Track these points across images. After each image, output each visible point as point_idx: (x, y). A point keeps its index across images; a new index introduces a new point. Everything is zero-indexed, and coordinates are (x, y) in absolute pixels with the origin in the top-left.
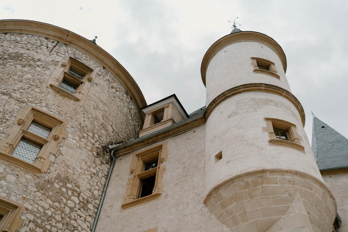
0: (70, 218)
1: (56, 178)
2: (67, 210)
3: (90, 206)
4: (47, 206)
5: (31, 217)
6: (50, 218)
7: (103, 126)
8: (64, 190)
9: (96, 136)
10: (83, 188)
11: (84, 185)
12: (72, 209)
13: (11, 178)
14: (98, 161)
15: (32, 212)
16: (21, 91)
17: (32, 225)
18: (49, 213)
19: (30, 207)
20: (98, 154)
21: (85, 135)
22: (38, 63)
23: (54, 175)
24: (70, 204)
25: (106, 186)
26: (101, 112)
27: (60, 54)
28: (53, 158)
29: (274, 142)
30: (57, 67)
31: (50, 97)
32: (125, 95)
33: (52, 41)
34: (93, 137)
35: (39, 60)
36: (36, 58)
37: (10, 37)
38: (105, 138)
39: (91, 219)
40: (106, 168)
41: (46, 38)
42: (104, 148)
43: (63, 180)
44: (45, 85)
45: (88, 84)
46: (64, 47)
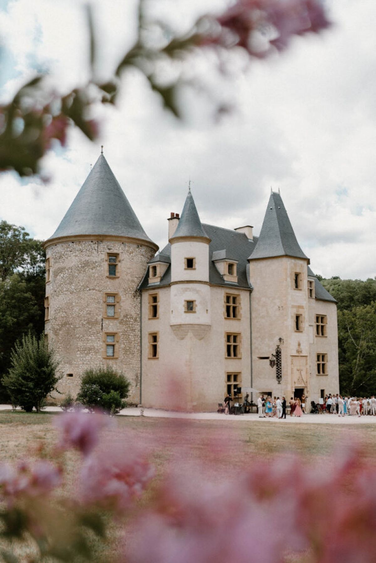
0: (132, 327)
1: (124, 317)
2: (131, 326)
3: (138, 319)
4: (124, 328)
5: (122, 334)
7: (133, 281)
8: (127, 319)
9: (131, 289)
11: (133, 313)
12: (132, 324)
13: (111, 324)
14: (135, 299)
16: (98, 285)
17: (123, 336)
18: (126, 330)
19: (120, 331)
20: (134, 296)
21: (127, 292)
22: (97, 264)
23: (122, 316)
24: (131, 323)
25: (141, 310)
26: (129, 275)
27: (102, 252)
28: (120, 310)
29: (185, 312)
30: (104, 263)
31: (108, 283)
32: (137, 249)
33: (95, 242)
34: (130, 291)
35: (96, 262)
36: (94, 261)
37: (76, 246)
38: (135, 286)
39: (139, 323)
40: (139, 300)
41: (92, 242)
42: (136, 291)
43: (126, 316)
44: (104, 277)
45: (119, 264)
46: (102, 245)
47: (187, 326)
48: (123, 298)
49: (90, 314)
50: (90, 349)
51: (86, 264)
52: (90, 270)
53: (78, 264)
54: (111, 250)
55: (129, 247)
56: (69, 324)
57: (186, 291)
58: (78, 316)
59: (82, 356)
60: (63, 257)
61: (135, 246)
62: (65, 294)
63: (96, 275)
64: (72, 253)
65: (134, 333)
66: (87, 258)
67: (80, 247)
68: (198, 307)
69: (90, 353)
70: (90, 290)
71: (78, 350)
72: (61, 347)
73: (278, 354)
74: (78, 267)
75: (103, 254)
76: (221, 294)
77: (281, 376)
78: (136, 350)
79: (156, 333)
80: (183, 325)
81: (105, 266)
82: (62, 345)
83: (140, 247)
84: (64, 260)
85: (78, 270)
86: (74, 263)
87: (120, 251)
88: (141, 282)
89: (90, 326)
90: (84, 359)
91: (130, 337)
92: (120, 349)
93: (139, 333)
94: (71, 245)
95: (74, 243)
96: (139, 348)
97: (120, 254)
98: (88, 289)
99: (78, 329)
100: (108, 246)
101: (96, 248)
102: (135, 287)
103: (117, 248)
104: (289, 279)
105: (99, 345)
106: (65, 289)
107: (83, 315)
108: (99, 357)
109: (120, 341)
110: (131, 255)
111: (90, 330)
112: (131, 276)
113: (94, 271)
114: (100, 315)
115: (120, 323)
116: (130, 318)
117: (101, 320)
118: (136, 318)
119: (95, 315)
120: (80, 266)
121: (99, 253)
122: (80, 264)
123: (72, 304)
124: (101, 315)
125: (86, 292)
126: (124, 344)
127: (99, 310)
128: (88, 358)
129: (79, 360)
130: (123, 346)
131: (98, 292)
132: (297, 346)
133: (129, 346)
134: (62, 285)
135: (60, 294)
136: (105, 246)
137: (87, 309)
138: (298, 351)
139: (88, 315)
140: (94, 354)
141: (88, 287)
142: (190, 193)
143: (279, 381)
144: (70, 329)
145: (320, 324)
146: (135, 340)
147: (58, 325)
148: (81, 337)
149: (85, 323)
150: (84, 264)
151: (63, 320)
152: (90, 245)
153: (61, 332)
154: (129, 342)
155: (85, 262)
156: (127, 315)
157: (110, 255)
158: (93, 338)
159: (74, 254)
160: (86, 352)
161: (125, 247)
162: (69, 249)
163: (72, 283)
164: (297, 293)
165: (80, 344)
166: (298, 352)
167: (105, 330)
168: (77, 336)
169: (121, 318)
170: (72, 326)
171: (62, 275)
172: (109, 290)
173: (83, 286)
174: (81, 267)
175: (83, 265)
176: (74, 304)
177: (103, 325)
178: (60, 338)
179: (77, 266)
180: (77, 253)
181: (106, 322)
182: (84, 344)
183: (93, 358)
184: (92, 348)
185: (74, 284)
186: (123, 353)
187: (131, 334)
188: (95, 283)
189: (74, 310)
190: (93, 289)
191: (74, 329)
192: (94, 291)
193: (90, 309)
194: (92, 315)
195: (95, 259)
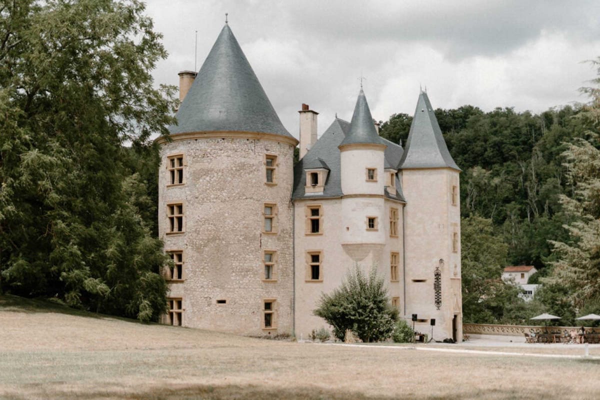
0: (288, 244)
1: (281, 232)
4: (282, 245)
5: (280, 252)
7: (287, 189)
8: (284, 235)
9: (286, 198)
10: (288, 229)
11: (288, 227)
12: (287, 241)
13: (270, 240)
14: (289, 211)
16: (256, 193)
17: (281, 255)
18: (283, 247)
19: (278, 249)
20: (289, 207)
21: (283, 202)
22: (254, 168)
24: (287, 239)
25: (294, 224)
28: (277, 224)
29: (367, 230)
30: (262, 167)
31: (267, 191)
32: (289, 150)
33: (251, 140)
34: (286, 201)
35: (253, 165)
36: (251, 163)
37: (228, 144)
39: (292, 239)
40: (292, 211)
41: (248, 140)
42: (290, 202)
44: (262, 184)
45: (276, 169)
46: (259, 144)
47: (369, 246)
48: (280, 210)
49: (247, 228)
50: (248, 271)
51: (242, 166)
52: (247, 174)
53: (232, 166)
54: (269, 152)
55: (284, 148)
56: (219, 239)
57: (368, 206)
58: (232, 230)
59: (238, 278)
60: (209, 155)
61: (287, 146)
62: (214, 202)
63: (254, 181)
64: (222, 152)
65: (289, 251)
66: (243, 160)
67: (234, 146)
69: (248, 275)
70: (246, 199)
71: (233, 271)
73: (438, 276)
74: (232, 170)
75: (261, 155)
76: (387, 209)
77: (440, 302)
78: (290, 272)
79: (318, 253)
80: (365, 244)
81: (263, 171)
82: (209, 264)
83: (291, 148)
84: (211, 159)
85: (232, 174)
86: (225, 165)
87: (277, 153)
89: (248, 243)
90: (241, 282)
91: (286, 256)
92: (279, 270)
93: (292, 250)
94: (220, 142)
95: (225, 141)
96: (292, 268)
97: (277, 156)
99: (233, 246)
100: (265, 147)
101: (253, 148)
102: (289, 196)
103: (274, 149)
104: (449, 194)
105: (258, 266)
106: (212, 196)
107: (238, 229)
108: (258, 279)
109: (279, 260)
110: (286, 158)
111: (248, 247)
112: (286, 183)
113: (251, 175)
114: (258, 229)
115: (278, 239)
116: (286, 233)
117: (259, 236)
118: (291, 233)
119: (253, 229)
120: (234, 169)
121: (256, 154)
122: (234, 167)
123: (223, 215)
124: (260, 230)
125: (242, 201)
126: (282, 265)
127: (257, 224)
128: (246, 280)
129: (234, 284)
130: (281, 267)
131: (256, 202)
132: (454, 268)
133: (285, 267)
134: (208, 191)
135: (205, 202)
136: (263, 147)
137: (244, 222)
138: (455, 274)
139: (245, 229)
140: (252, 276)
141: (244, 195)
142: (362, 91)
143: (438, 307)
144: (222, 245)
146: (290, 260)
147: (202, 240)
148: (237, 256)
149: (241, 239)
150: (239, 166)
151: (210, 235)
152: (245, 144)
153: (207, 249)
154: (285, 262)
155: (240, 165)
156: (284, 230)
157: (268, 157)
158: (252, 256)
159: (226, 154)
160: (243, 274)
161: (281, 148)
162: (217, 147)
163: (223, 189)
164: (454, 209)
165: (235, 264)
167: (264, 248)
168: (232, 254)
169: (279, 234)
170: (224, 242)
171: (208, 178)
172: (268, 200)
173: (238, 193)
174: (236, 170)
175: (238, 168)
176: (226, 215)
177: (262, 241)
178: (205, 256)
179: (230, 168)
180: (230, 152)
181: (265, 238)
182: (241, 264)
183: (251, 281)
184: (250, 269)
185: (225, 191)
186: (281, 275)
187: (287, 253)
188: (253, 190)
189: (226, 223)
190: (251, 198)
191: (227, 246)
192: (252, 200)
193: (247, 222)
194: (249, 229)
195: (252, 162)
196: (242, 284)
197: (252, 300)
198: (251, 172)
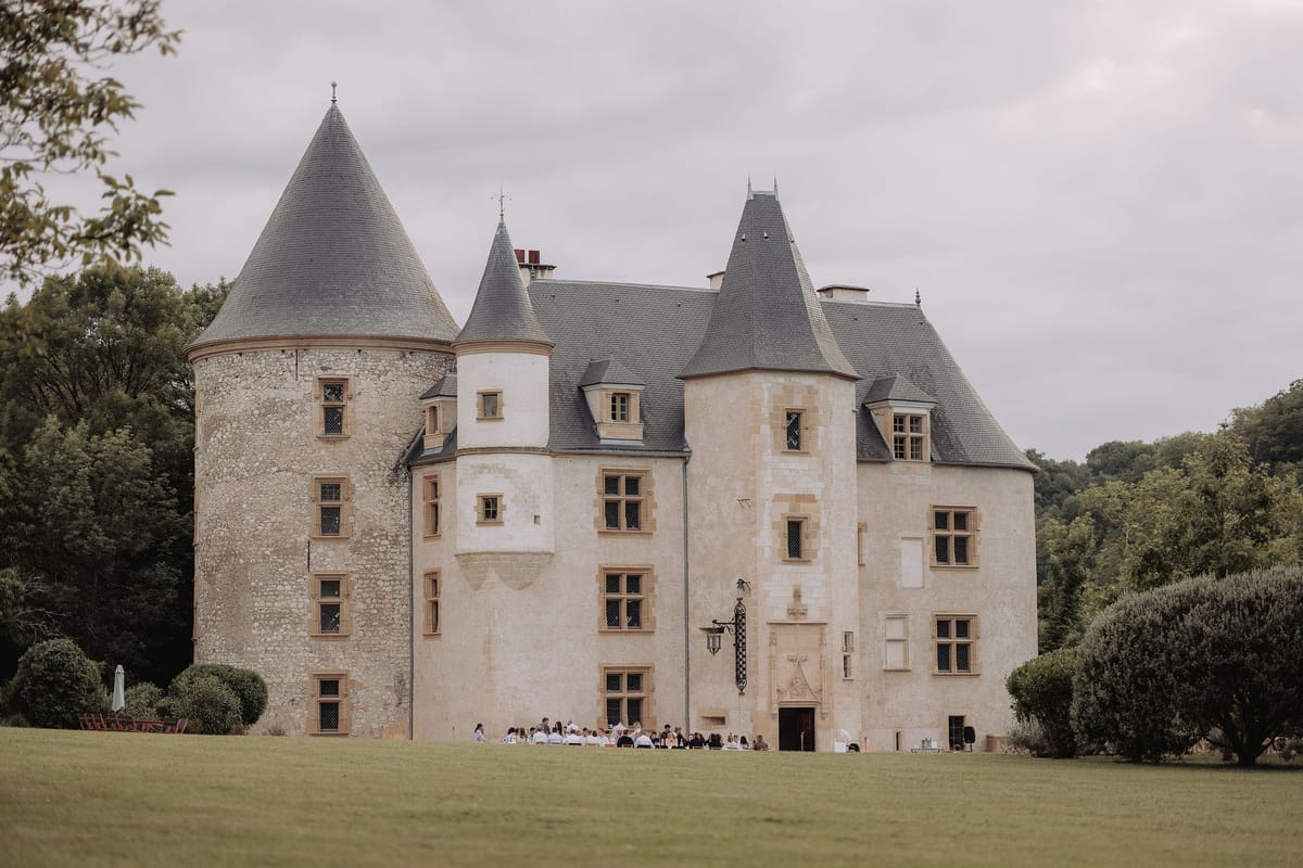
0: (387, 560)
1: (362, 535)
2: (382, 555)
3: (401, 538)
4: (364, 562)
5: (358, 576)
6: (370, 570)
7: (387, 445)
8: (372, 540)
9: (382, 464)
10: (388, 527)
11: (388, 524)
12: (385, 553)
13: (331, 553)
14: (393, 489)
15: (357, 572)
16: (297, 458)
17: (360, 581)
18: (369, 567)
19: (353, 570)
20: (391, 483)
21: (371, 473)
22: (294, 408)
23: (359, 533)
24: (382, 549)
25: (411, 516)
26: (377, 429)
27: (307, 378)
28: (351, 519)
29: (478, 523)
30: (313, 404)
31: (323, 452)
32: (401, 362)
33: (290, 353)
34: (379, 469)
35: (292, 402)
36: (289, 400)
37: (246, 363)
38: (393, 457)
39: (407, 549)
40: (405, 490)
41: (283, 351)
42: (396, 469)
43: (368, 533)
44: (312, 439)
45: (350, 404)
46: (306, 358)
47: (483, 556)
48: (360, 489)
49: (280, 530)
50: (282, 616)
51: (270, 408)
52: (279, 422)
53: (253, 408)
54: (329, 372)
55: (378, 359)
56: (235, 556)
57: (481, 473)
58: (254, 536)
59: (263, 632)
60: (221, 389)
61: (395, 354)
62: (227, 482)
63: (294, 434)
64: (239, 380)
65: (393, 573)
66: (272, 394)
67: (257, 366)
68: (508, 511)
69: (281, 626)
70: (279, 471)
71: (256, 619)
72: (219, 612)
73: (739, 618)
74: (253, 415)
75: (309, 381)
76: (587, 474)
77: (746, 677)
78: (396, 616)
79: (435, 573)
80: (474, 554)
81: (315, 412)
82: (223, 606)
83: (408, 355)
84: (223, 397)
85: (253, 423)
86: (243, 406)
87: (352, 372)
88: (413, 445)
89: (281, 561)
90: (269, 639)
91: (380, 583)
92: (354, 615)
93: (407, 572)
94: (236, 361)
95: (244, 357)
96: (404, 609)
97: (351, 378)
98: (275, 469)
99: (255, 567)
100: (321, 361)
101: (293, 368)
102: (393, 459)
103: (343, 364)
104: (766, 429)
105: (301, 605)
106: (225, 470)
107: (264, 534)
108: (302, 633)
109: (354, 594)
110: (382, 379)
111: (281, 570)
112: (382, 433)
113: (288, 424)
114: (303, 531)
115: (354, 550)
116: (380, 536)
117: (305, 545)
118: (397, 536)
119: (292, 531)
120: (257, 412)
121: (299, 378)
122: (257, 409)
123: (240, 506)
124: (307, 533)
125: (270, 476)
126: (365, 602)
127: (300, 521)
128: (277, 636)
129: (257, 643)
130: (360, 606)
131: (299, 477)
132: (791, 600)
133: (377, 606)
134: (220, 460)
136: (315, 363)
137: (273, 519)
138: (792, 613)
139: (275, 534)
140: (289, 626)
141: (274, 464)
142: (501, 225)
143: (742, 690)
144: (238, 567)
145: (952, 532)
146: (393, 592)
147: (214, 557)
148: (262, 587)
149: (268, 553)
150: (265, 407)
151: (223, 546)
152: (278, 360)
153: (219, 576)
154: (377, 597)
155: (267, 404)
156: (371, 530)
157: (325, 383)
158: (288, 587)
159: (244, 383)
160: (272, 623)
161: (365, 360)
162: (232, 372)
163: (240, 456)
164: (795, 463)
165: (259, 603)
166: (794, 614)
167: (315, 568)
168: (253, 584)
169: (355, 539)
170: (241, 561)
171: (219, 435)
172: (325, 471)
173: (264, 462)
174: (259, 415)
175: (263, 411)
176: (244, 506)
177: (312, 556)
178: (218, 590)
179: (249, 413)
180: (250, 380)
181: (319, 550)
182: (268, 604)
183: (288, 638)
184: (285, 614)
185: (243, 458)
186: (362, 623)
187: (384, 577)
188: (292, 454)
189: (245, 522)
190: (287, 470)
191: (246, 567)
192: (290, 474)
193: (279, 519)
194: (284, 532)
195: (290, 395)
196: (270, 644)
197: (290, 675)
198: (289, 415)
